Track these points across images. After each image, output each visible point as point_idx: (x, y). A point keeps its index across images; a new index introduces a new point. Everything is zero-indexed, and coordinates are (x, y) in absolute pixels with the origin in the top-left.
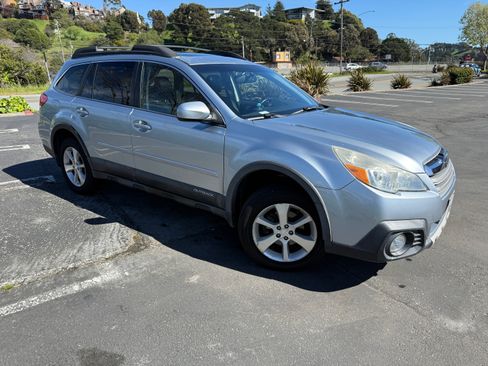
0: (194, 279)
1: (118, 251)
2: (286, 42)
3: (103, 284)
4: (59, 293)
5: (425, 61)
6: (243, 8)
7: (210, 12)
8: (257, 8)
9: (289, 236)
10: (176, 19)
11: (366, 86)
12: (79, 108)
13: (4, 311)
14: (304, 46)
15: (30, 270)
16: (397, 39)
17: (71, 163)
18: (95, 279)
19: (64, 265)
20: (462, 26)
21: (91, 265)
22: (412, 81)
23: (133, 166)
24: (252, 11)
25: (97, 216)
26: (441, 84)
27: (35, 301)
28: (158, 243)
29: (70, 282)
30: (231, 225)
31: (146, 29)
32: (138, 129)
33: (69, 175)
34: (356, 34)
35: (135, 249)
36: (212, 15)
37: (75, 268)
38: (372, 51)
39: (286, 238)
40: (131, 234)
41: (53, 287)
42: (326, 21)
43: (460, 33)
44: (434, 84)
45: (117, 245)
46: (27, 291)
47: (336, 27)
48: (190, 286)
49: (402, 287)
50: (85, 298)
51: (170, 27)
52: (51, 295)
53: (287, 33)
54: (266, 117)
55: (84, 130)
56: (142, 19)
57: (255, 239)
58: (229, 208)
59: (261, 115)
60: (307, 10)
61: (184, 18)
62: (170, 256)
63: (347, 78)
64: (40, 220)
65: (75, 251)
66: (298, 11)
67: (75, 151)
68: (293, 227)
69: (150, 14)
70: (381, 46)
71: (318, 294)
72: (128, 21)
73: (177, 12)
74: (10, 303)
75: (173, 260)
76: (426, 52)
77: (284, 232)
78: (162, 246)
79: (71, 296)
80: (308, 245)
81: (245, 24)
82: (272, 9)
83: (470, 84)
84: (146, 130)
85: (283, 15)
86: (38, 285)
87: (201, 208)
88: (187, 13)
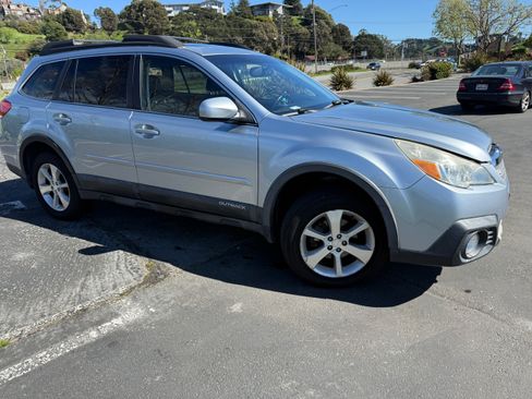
0: (237, 308)
1: (132, 284)
2: (254, 41)
3: (128, 326)
4: (74, 343)
5: (399, 58)
6: (204, 4)
7: (167, 9)
8: (220, 5)
9: (342, 247)
10: (129, 17)
11: (348, 85)
12: (58, 115)
13: (5, 375)
14: (274, 45)
15: (26, 319)
16: (370, 36)
17: (47, 183)
18: (115, 321)
19: (69, 307)
20: (435, 20)
21: (104, 304)
22: (393, 78)
23: (136, 181)
24: (214, 7)
25: (93, 244)
26: (422, 80)
27: (44, 357)
28: (178, 269)
29: (83, 329)
30: (270, 241)
31: (93, 29)
32: (141, 136)
33: (47, 198)
34: (328, 31)
35: (153, 279)
36: (170, 12)
37: (84, 310)
38: (345, 48)
39: (339, 250)
40: (141, 262)
41: (63, 337)
42: (294, 18)
43: (434, 27)
44: (415, 80)
45: (128, 276)
46: (30, 345)
47: (306, 23)
48: (236, 316)
49: (468, 291)
50: (109, 346)
51: (122, 27)
52: (63, 348)
53: (254, 31)
54: (300, 112)
55: (67, 143)
56: (87, 18)
57: (303, 254)
58: (267, 222)
59: (293, 111)
60: (274, 6)
61: (138, 16)
62: (199, 285)
63: (329, 77)
64: (20, 256)
65: (78, 289)
66: (265, 7)
67: (54, 169)
68: (346, 237)
69: (98, 12)
70: (354, 43)
71: (383, 310)
72: (70, 20)
73: (128, 9)
74: (10, 363)
75: (204, 288)
76: (400, 48)
77: (337, 243)
78: (184, 272)
79: (91, 345)
80: (364, 255)
81: (208, 22)
82: (236, 5)
83: (450, 78)
84: (152, 135)
85: (248, 12)
86: (43, 336)
87: (228, 223)
88: (141, 10)
